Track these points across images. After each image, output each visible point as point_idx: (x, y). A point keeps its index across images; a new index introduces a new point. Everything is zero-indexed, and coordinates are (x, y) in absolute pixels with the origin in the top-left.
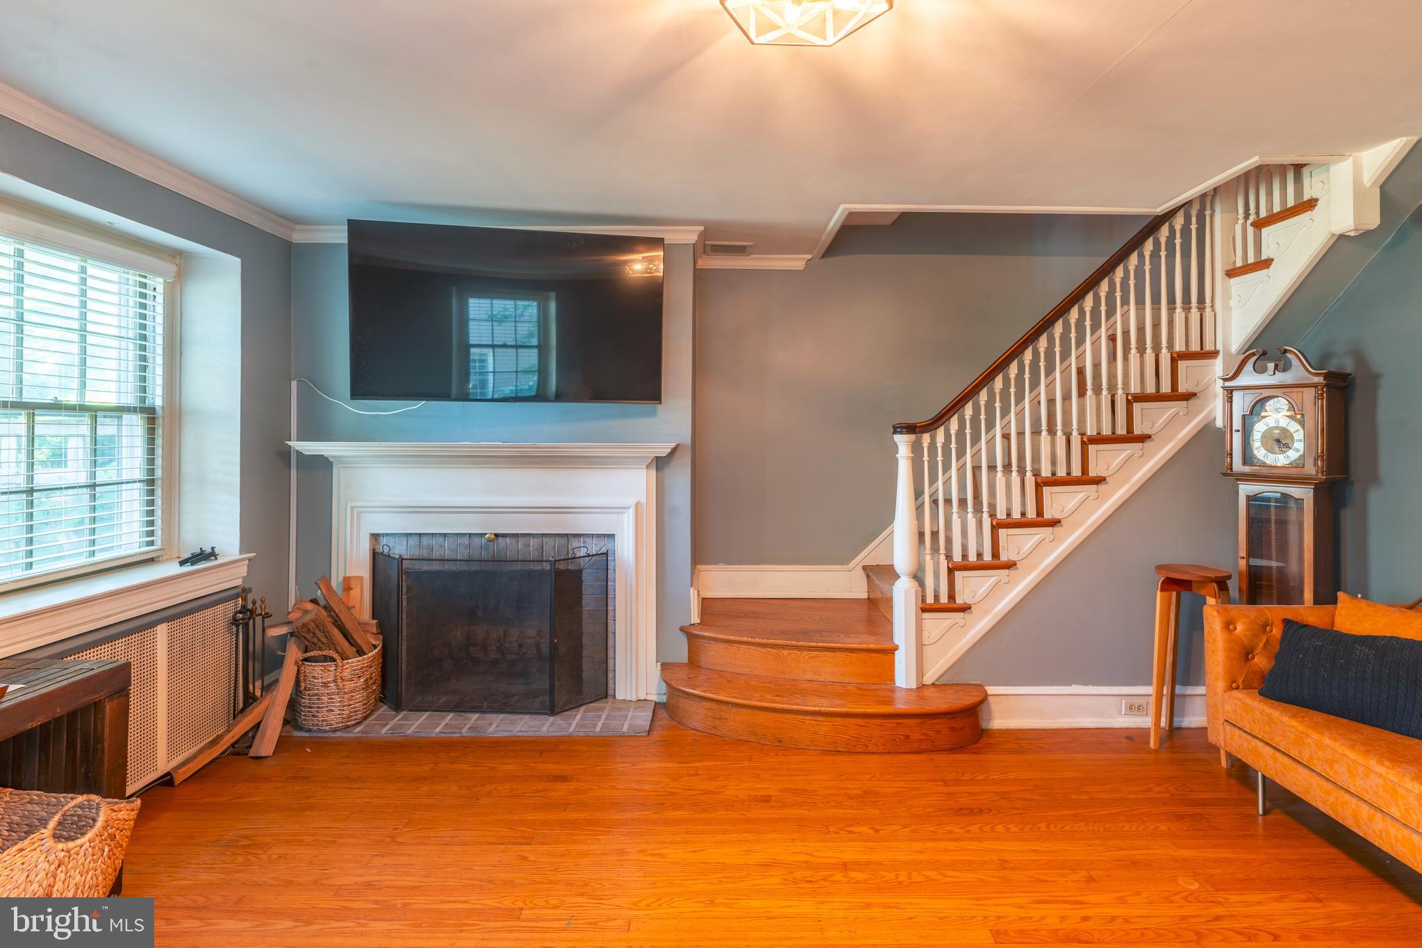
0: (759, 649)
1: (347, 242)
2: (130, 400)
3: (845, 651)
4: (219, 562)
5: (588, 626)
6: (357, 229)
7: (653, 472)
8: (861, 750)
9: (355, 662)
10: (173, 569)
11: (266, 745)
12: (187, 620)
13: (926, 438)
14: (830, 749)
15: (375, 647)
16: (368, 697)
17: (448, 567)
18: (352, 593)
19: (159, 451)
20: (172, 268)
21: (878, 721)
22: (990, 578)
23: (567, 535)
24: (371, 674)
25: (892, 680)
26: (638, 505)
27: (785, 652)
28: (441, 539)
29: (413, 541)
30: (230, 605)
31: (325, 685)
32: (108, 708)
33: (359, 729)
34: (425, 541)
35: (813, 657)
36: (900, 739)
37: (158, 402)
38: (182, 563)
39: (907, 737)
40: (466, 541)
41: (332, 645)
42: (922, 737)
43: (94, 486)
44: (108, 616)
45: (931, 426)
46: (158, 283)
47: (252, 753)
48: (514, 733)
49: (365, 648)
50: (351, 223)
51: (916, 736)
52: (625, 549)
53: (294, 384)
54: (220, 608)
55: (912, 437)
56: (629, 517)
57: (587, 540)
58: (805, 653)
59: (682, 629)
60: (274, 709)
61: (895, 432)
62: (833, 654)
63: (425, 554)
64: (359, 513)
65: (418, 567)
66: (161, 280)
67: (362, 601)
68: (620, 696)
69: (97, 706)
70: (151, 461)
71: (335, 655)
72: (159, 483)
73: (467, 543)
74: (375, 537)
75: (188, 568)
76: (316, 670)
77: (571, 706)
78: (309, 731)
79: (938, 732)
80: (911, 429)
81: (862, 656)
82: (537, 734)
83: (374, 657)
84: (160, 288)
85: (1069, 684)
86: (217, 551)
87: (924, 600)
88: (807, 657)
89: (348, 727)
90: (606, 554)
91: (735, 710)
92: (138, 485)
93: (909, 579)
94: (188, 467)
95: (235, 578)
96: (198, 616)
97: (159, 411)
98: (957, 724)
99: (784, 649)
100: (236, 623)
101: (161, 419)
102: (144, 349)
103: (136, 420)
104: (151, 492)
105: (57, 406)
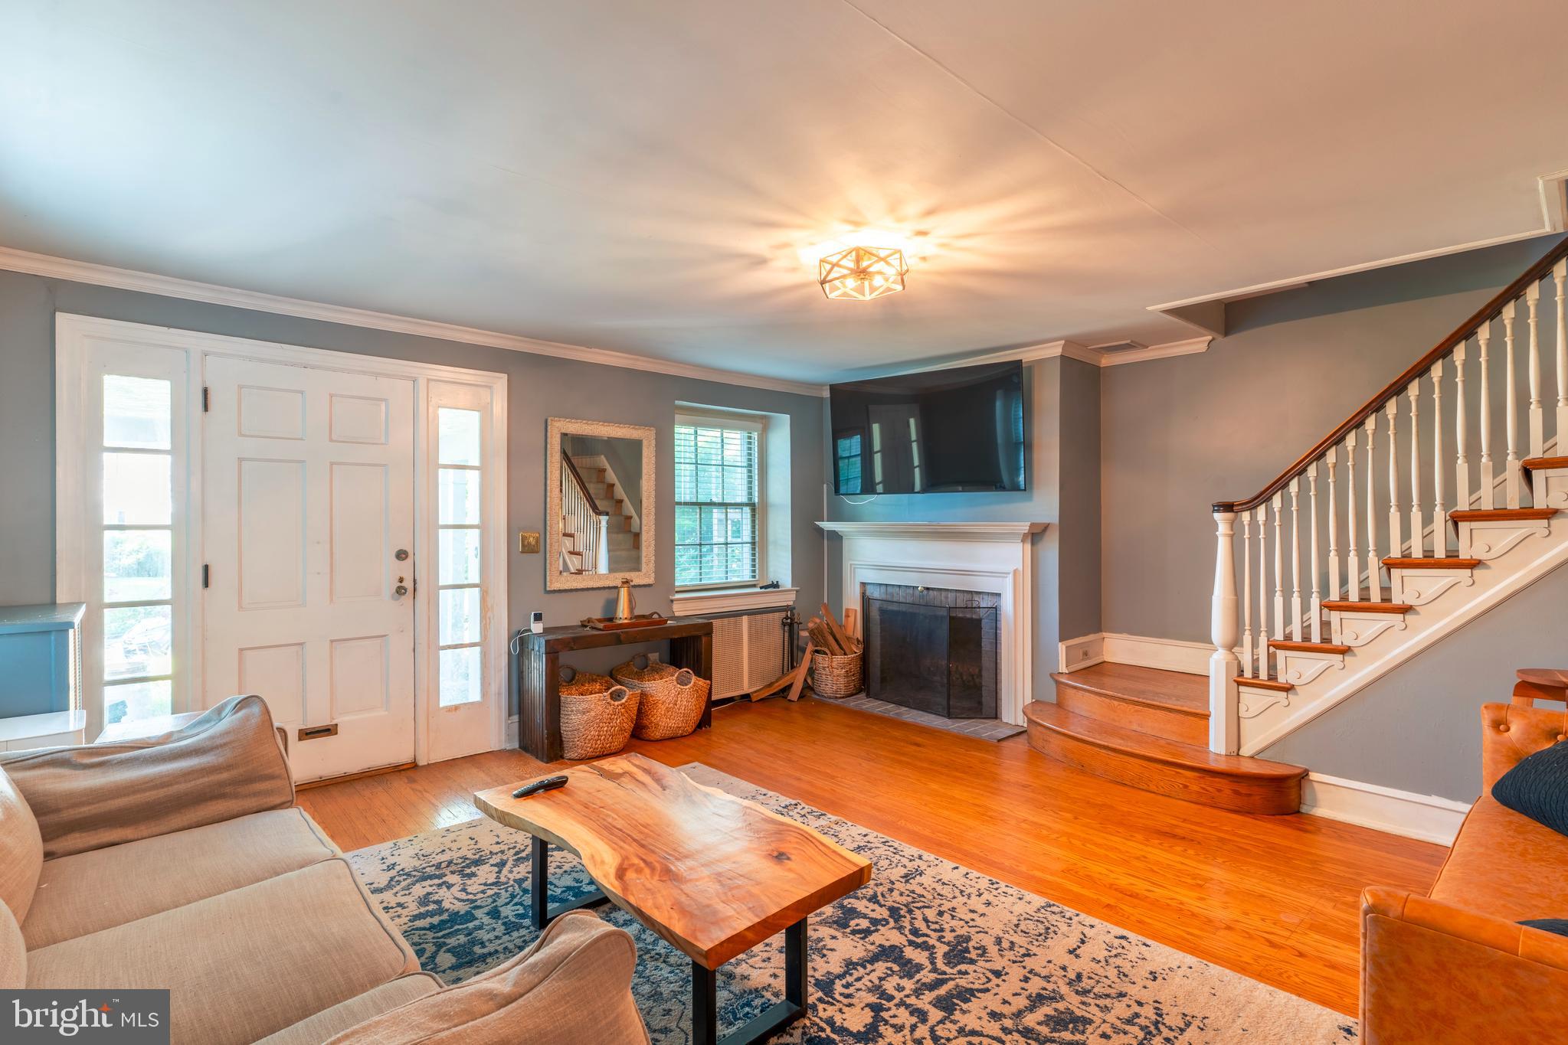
0: (1092, 695)
1: (829, 396)
2: (745, 500)
3: (1164, 710)
4: (780, 589)
5: (986, 661)
6: (834, 388)
7: (1028, 546)
8: (1144, 788)
9: (839, 659)
10: (758, 590)
11: (794, 695)
12: (759, 617)
13: (1246, 516)
14: (1118, 780)
15: (856, 653)
16: (848, 682)
17: (903, 608)
18: (849, 619)
19: (757, 527)
20: (759, 426)
21: (1159, 766)
22: (1321, 661)
23: (971, 592)
24: (850, 669)
25: (1207, 744)
26: (1015, 571)
27: (1116, 703)
28: (897, 589)
29: (883, 589)
30: (783, 615)
31: (824, 668)
32: (704, 639)
33: (840, 700)
34: (890, 589)
35: (1136, 711)
36: (1179, 786)
37: (756, 501)
38: (761, 588)
39: (1186, 787)
40: (911, 591)
41: (827, 645)
42: (1202, 791)
43: (727, 544)
44: (723, 607)
45: (1252, 505)
46: (755, 435)
47: (788, 698)
48: (917, 721)
49: (847, 652)
50: (830, 385)
51: (1194, 788)
52: (1007, 605)
53: (825, 486)
54: (777, 614)
55: (1229, 515)
56: (1010, 579)
57: (984, 597)
58: (1131, 706)
59: (1051, 675)
60: (799, 677)
61: (1214, 511)
62: (1154, 711)
63: (889, 598)
64: (855, 568)
65: (885, 607)
66: (756, 433)
67: (855, 628)
68: (1005, 720)
69: (698, 638)
70: (753, 532)
71: (828, 652)
72: (757, 544)
73: (912, 592)
74: (863, 584)
75: (763, 590)
76: (819, 657)
77: (963, 716)
78: (818, 695)
79: (1219, 791)
80: (1228, 507)
81: (1180, 717)
82: (930, 725)
83: (853, 658)
84: (756, 437)
85: (1428, 793)
86: (780, 583)
87: (1241, 672)
88: (1132, 710)
89: (836, 698)
90: (996, 608)
91: (1054, 735)
92: (749, 545)
93: (1225, 651)
94: (771, 537)
95: (789, 599)
96: (765, 616)
97: (757, 505)
98: (1243, 789)
99: (1114, 700)
100: (784, 624)
101: (758, 510)
102: (750, 471)
103: (747, 510)
104: (754, 549)
105: (712, 504)
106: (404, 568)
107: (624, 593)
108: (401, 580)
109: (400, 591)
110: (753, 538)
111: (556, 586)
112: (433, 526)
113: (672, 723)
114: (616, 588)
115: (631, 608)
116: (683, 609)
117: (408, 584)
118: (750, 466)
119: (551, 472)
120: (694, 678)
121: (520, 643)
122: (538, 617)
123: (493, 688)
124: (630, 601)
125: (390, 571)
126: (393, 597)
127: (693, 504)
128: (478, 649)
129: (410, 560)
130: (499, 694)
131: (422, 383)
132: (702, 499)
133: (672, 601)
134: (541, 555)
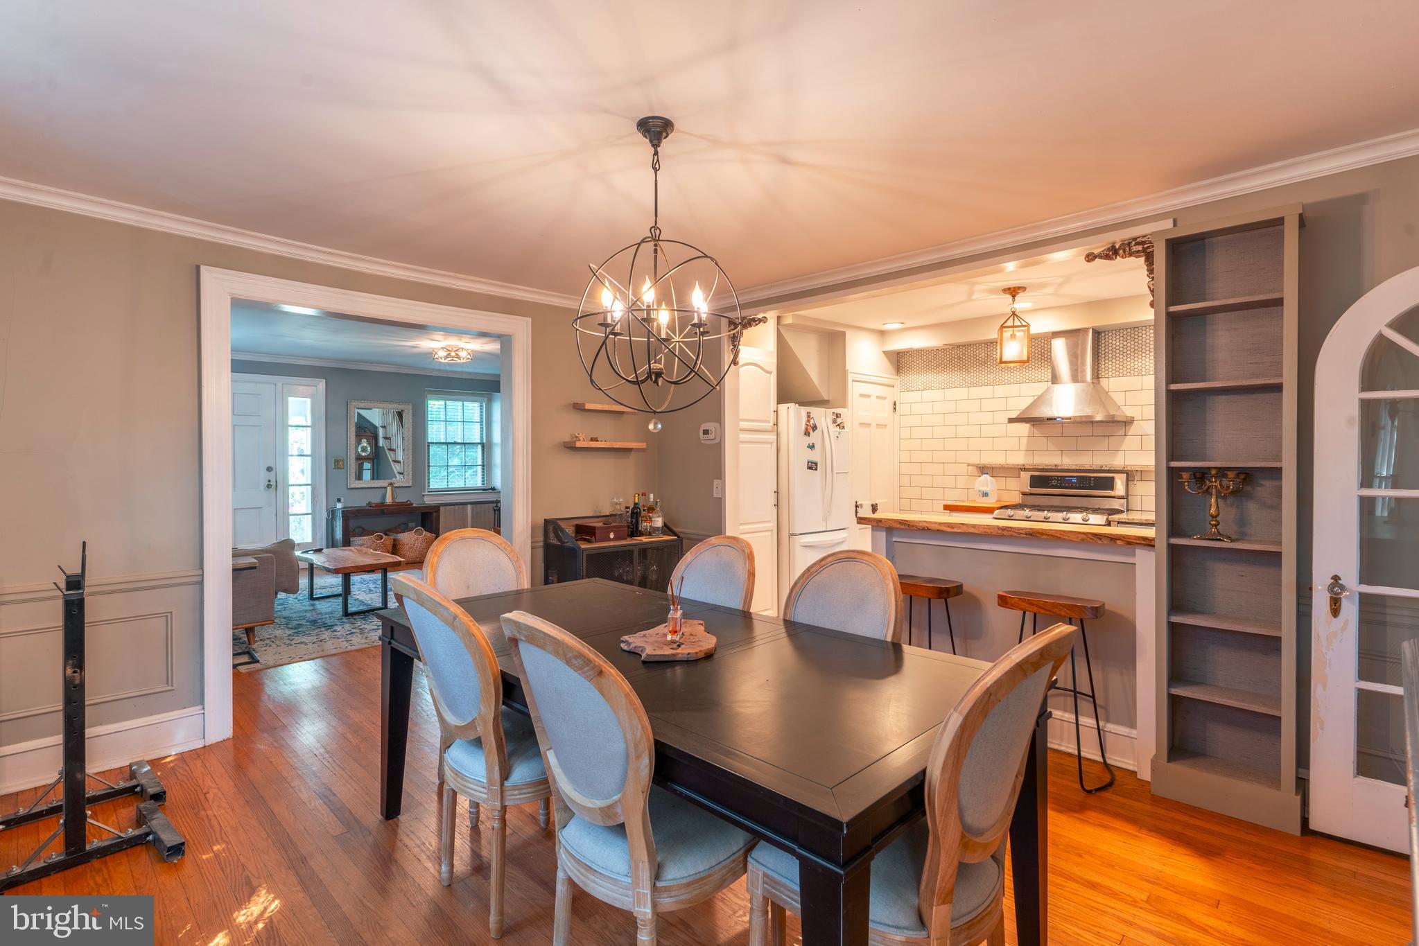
2: (479, 441)
10: (481, 491)
19: (486, 456)
20: (486, 399)
32: (434, 514)
37: (485, 441)
43: (465, 466)
44: (456, 500)
66: (484, 404)
69: (431, 513)
70: (483, 459)
72: (485, 466)
75: (484, 491)
84: (485, 406)
86: (496, 488)
92: (480, 466)
94: (493, 462)
97: (485, 444)
100: (495, 510)
101: (486, 447)
102: (482, 425)
103: (480, 446)
104: (483, 469)
105: (455, 443)
106: (271, 476)
107: (389, 489)
108: (269, 481)
109: (269, 486)
110: (483, 462)
111: (353, 486)
112: (285, 455)
113: (412, 555)
114: (386, 488)
115: (393, 498)
116: (429, 501)
117: (273, 483)
118: (482, 422)
119: (350, 428)
120: (424, 532)
121: (332, 513)
122: (339, 500)
123: (318, 536)
124: (392, 494)
125: (263, 477)
126: (265, 489)
127: (443, 443)
128: (310, 516)
129: (273, 473)
130: (322, 539)
131: (280, 385)
132: (449, 440)
133: (423, 495)
134: (344, 470)
